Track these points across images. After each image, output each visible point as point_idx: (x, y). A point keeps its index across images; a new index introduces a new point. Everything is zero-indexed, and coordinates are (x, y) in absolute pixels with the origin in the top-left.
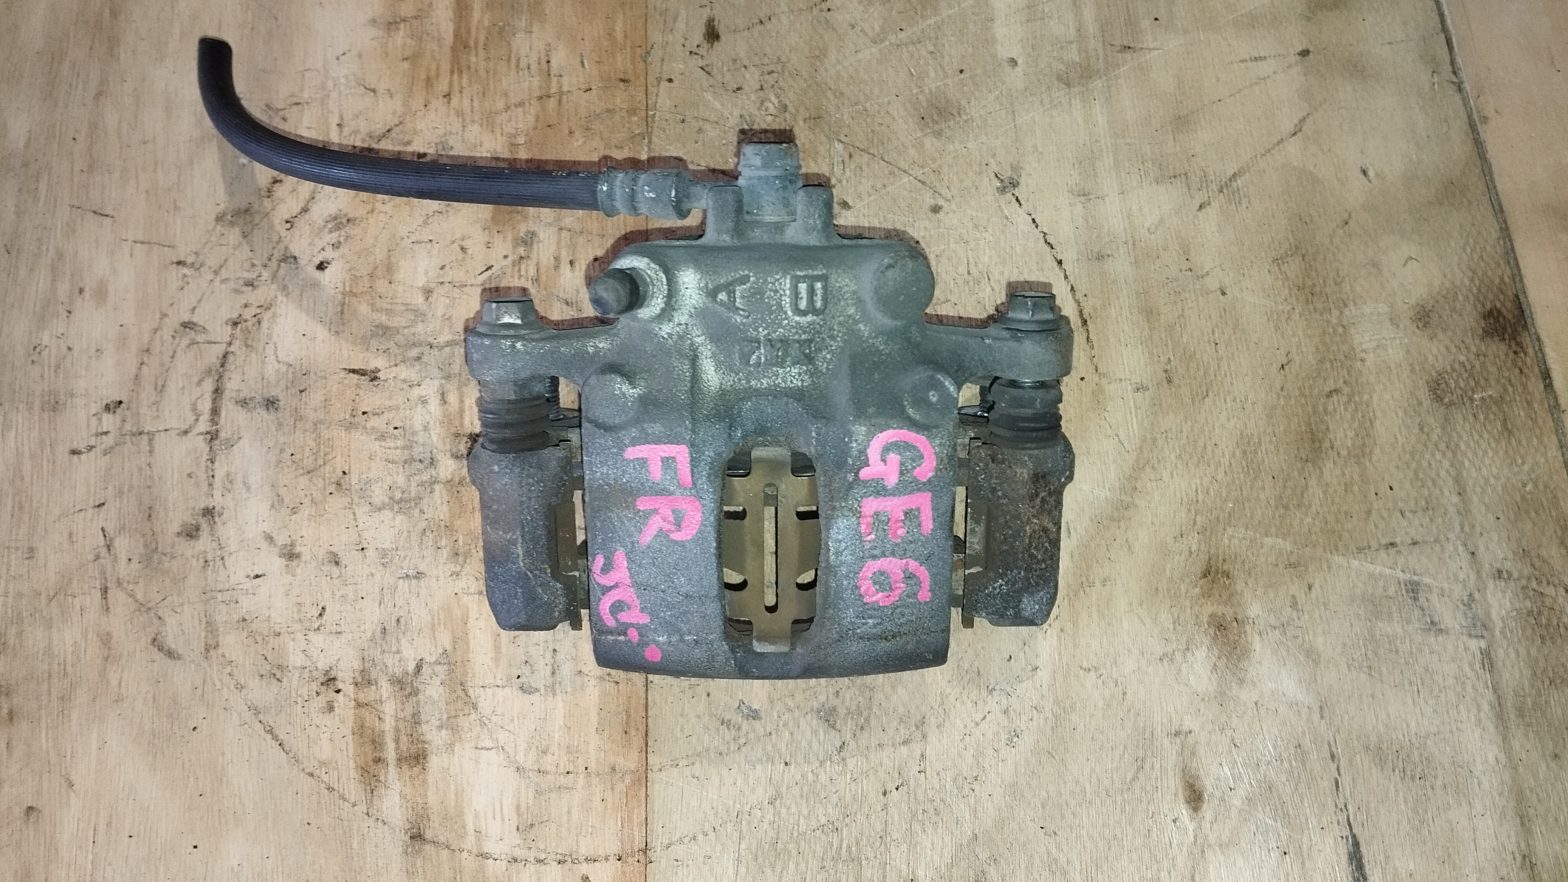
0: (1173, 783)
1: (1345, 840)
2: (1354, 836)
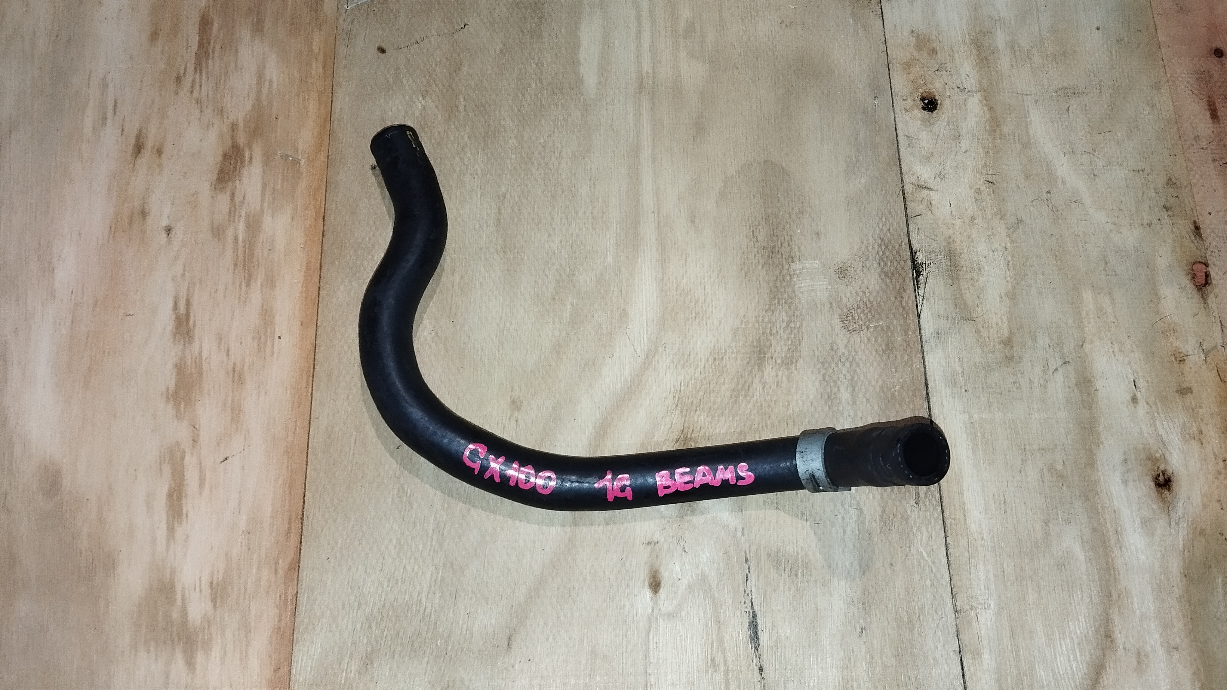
0: (643, 575)
1: (748, 614)
2: (754, 612)
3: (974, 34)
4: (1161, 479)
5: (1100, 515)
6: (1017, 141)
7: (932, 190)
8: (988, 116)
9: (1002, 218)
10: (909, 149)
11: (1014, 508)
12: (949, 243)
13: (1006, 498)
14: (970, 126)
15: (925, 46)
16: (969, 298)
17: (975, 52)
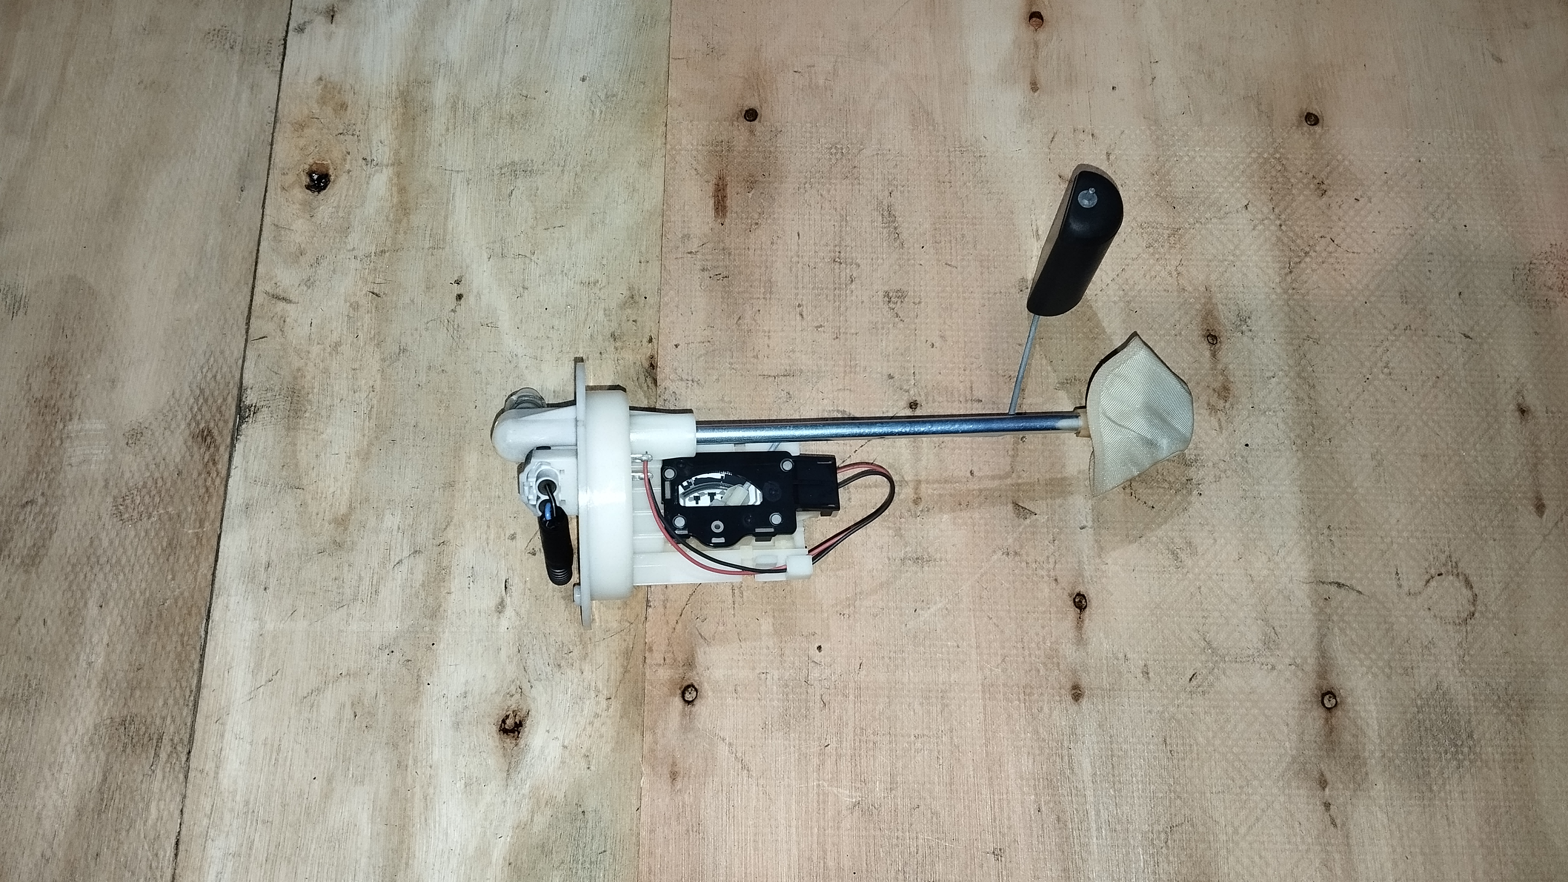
3: (406, 84)
4: (510, 722)
5: (409, 773)
6: (427, 235)
7: (290, 302)
8: (395, 200)
9: (378, 345)
10: (272, 243)
11: (289, 757)
12: (295, 378)
13: (283, 743)
14: (366, 213)
15: (333, 97)
16: (304, 457)
17: (400, 110)
